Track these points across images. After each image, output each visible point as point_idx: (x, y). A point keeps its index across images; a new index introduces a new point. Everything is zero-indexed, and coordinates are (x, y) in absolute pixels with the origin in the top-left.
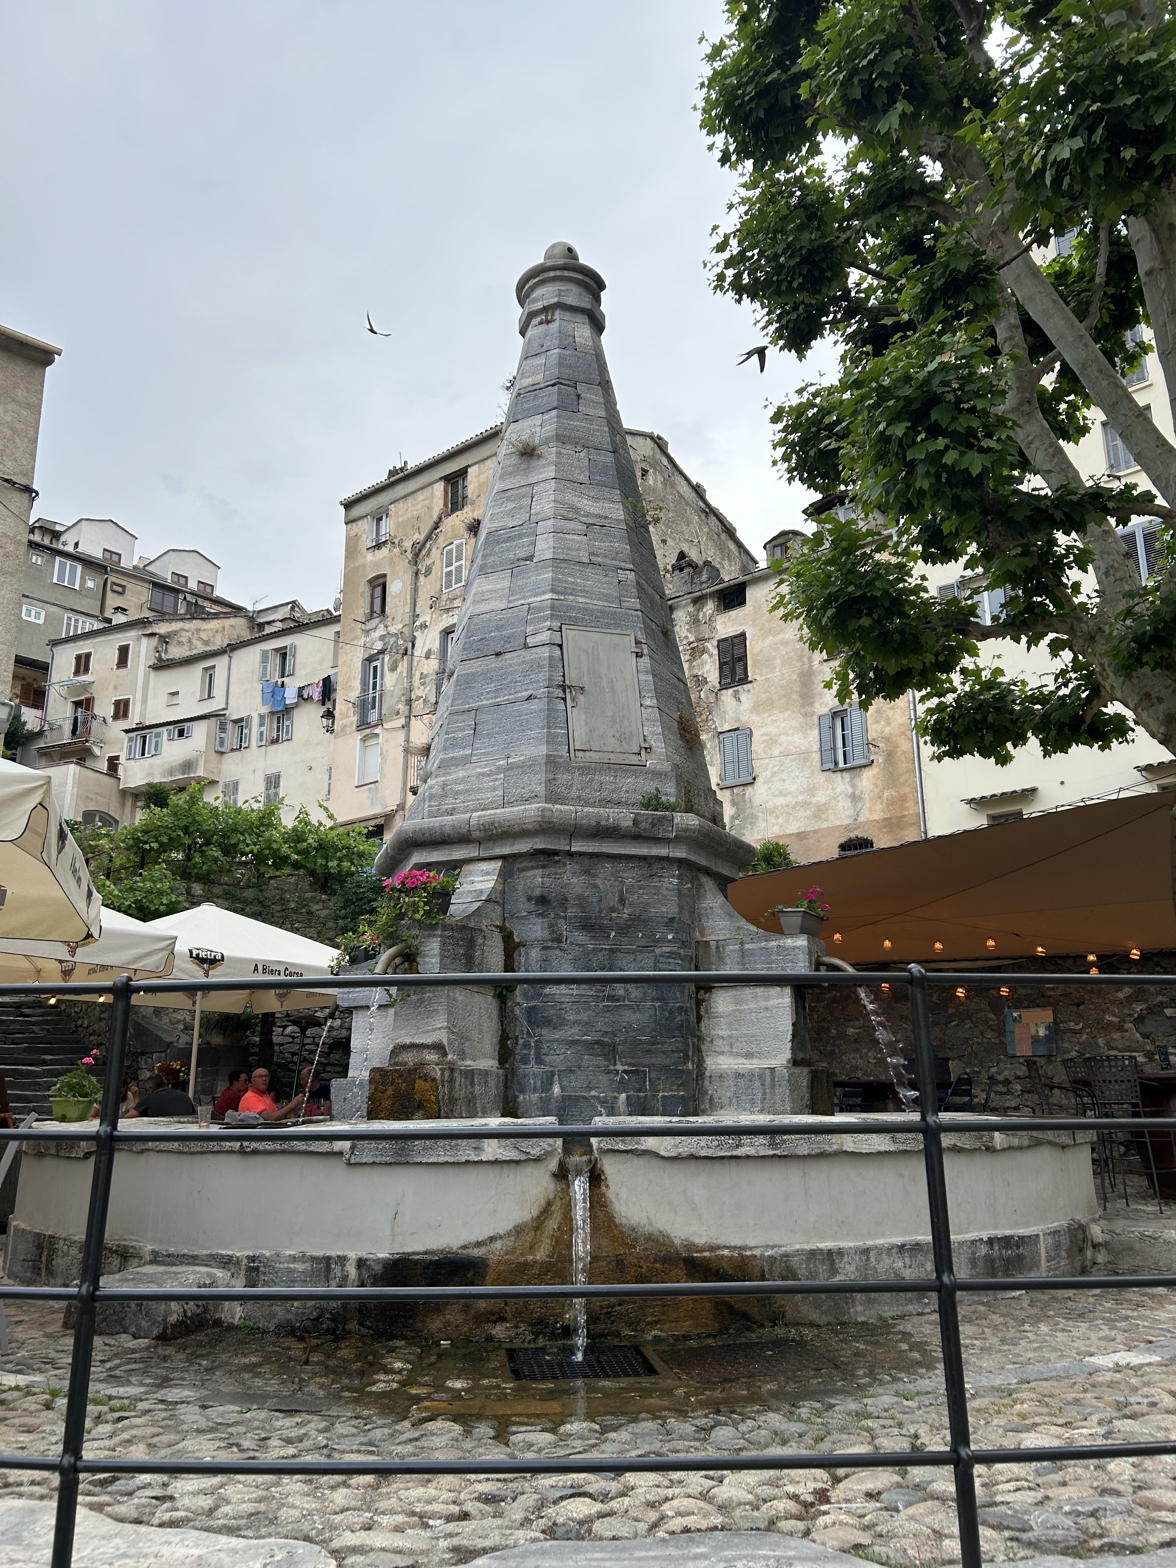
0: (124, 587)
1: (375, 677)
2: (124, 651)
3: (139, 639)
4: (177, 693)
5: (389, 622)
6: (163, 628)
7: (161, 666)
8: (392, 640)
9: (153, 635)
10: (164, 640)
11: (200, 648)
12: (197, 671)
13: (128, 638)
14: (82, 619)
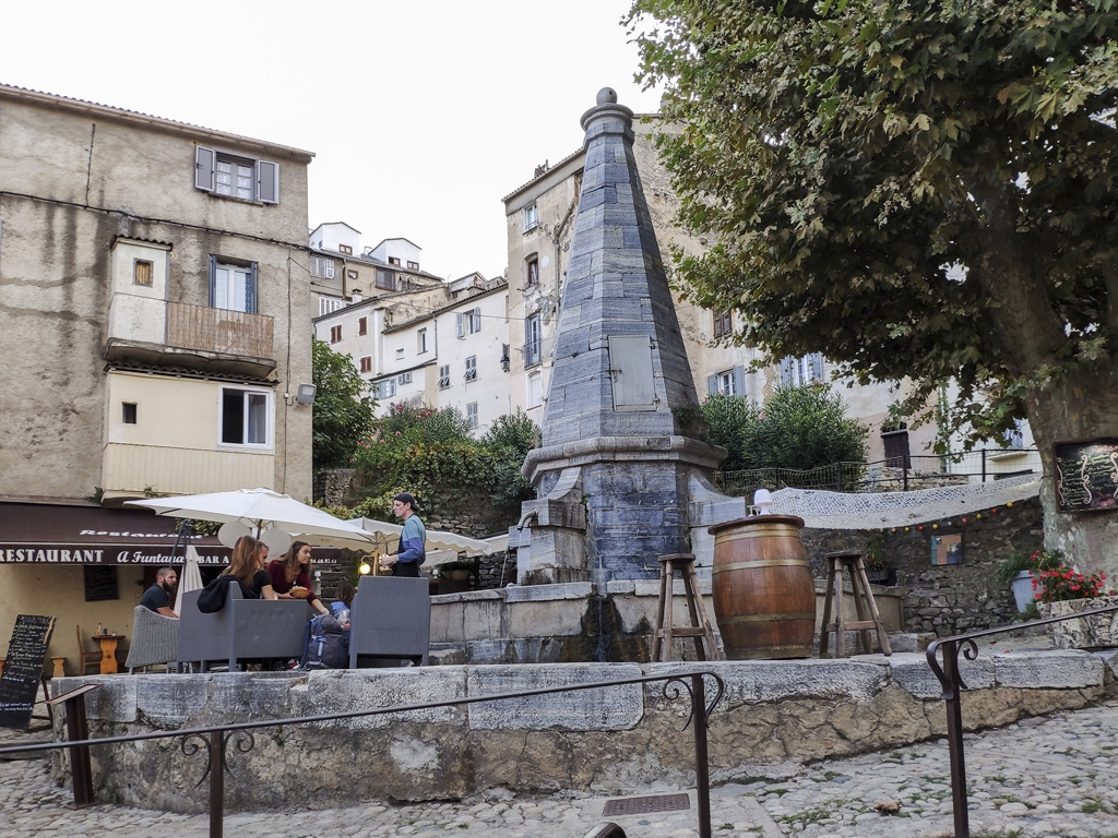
0: (356, 272)
1: (535, 330)
2: (363, 322)
3: (372, 313)
4: (402, 350)
5: (542, 288)
6: (387, 304)
7: (390, 331)
8: (545, 301)
9: (381, 309)
10: (390, 312)
11: (414, 315)
12: (413, 333)
13: (365, 312)
14: (331, 299)
